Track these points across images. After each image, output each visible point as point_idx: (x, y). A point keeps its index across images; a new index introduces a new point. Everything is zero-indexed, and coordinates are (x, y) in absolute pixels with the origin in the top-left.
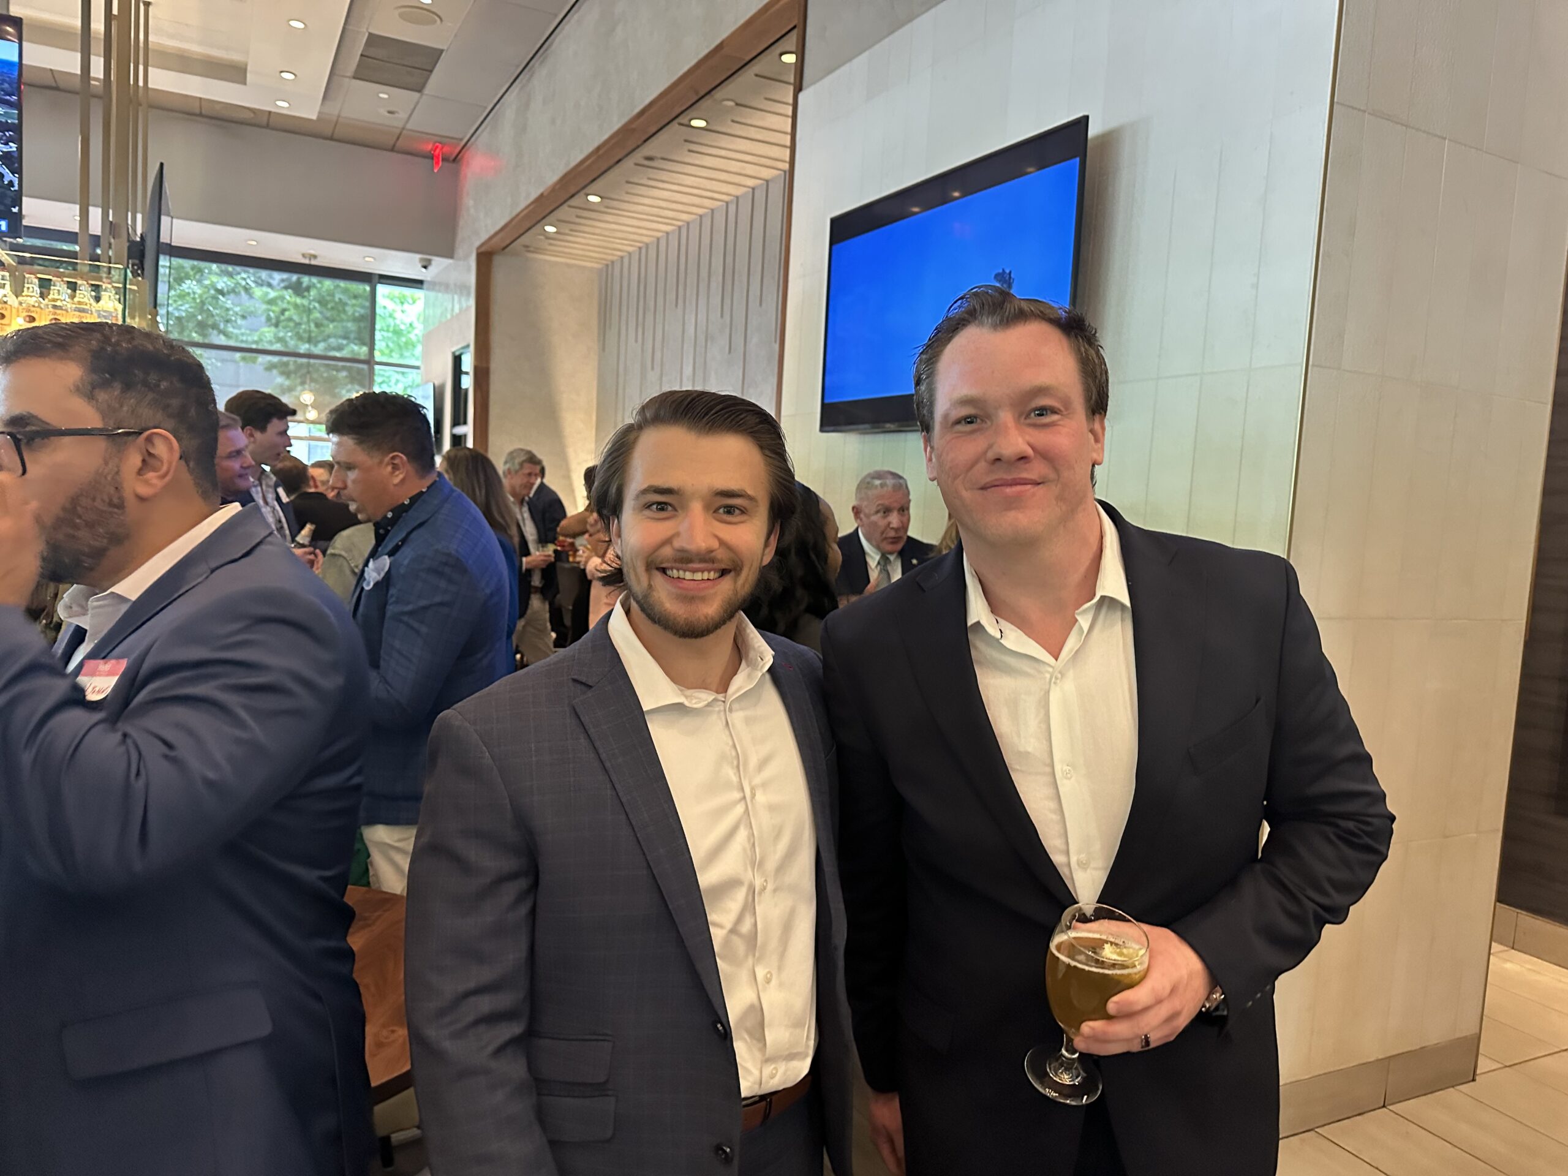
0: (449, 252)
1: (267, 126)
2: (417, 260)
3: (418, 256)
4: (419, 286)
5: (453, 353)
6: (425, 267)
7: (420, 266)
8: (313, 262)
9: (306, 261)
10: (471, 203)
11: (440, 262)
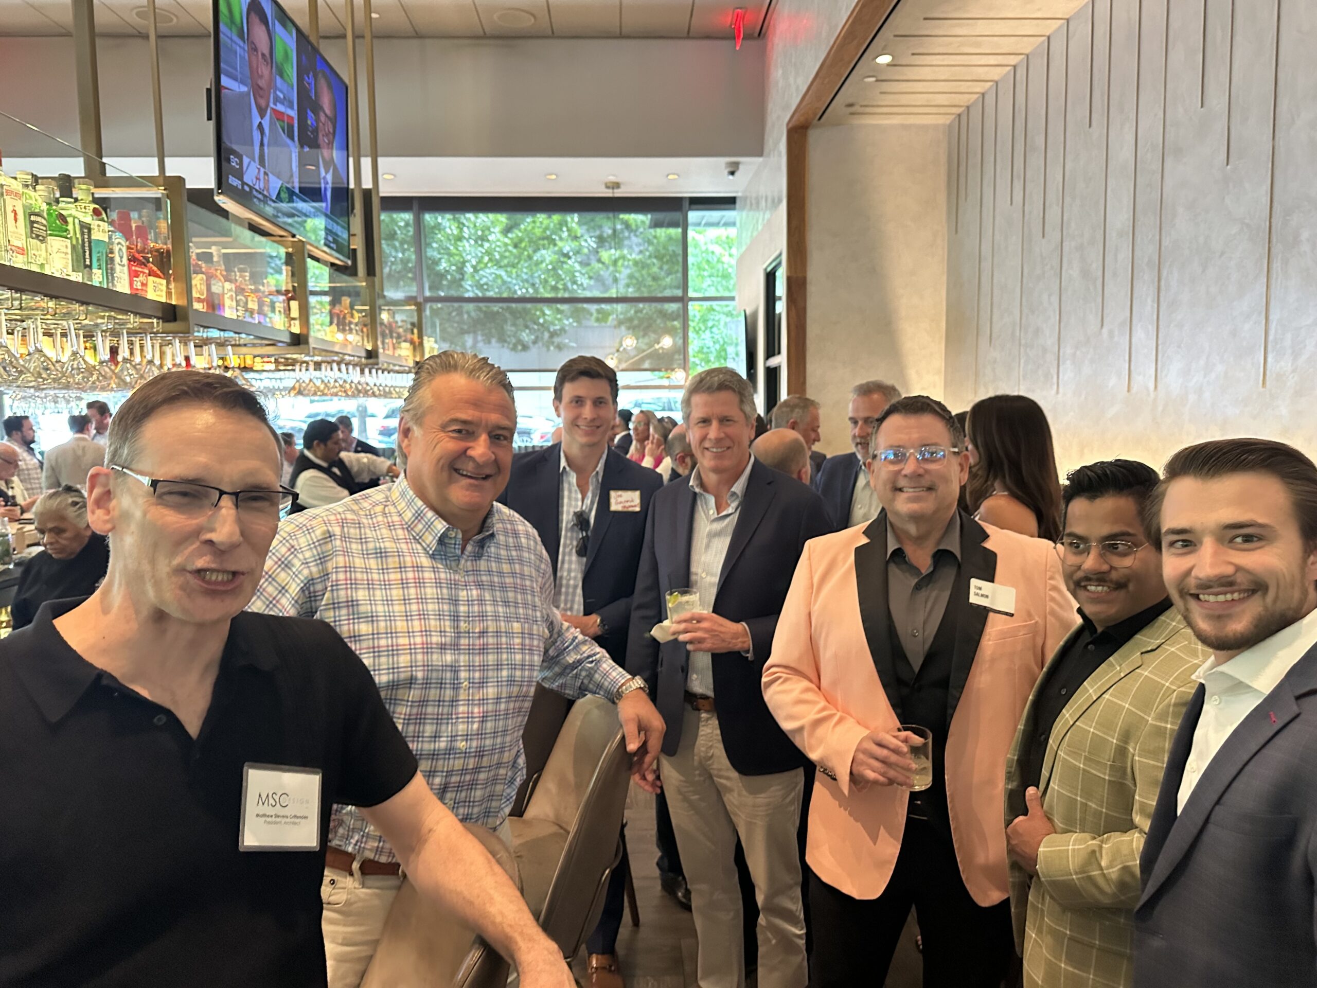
0: (758, 150)
1: (552, 35)
2: (724, 166)
3: (722, 161)
4: (732, 206)
5: (766, 269)
6: (732, 173)
7: (726, 172)
8: (618, 193)
9: (608, 193)
10: (780, 72)
11: (749, 164)
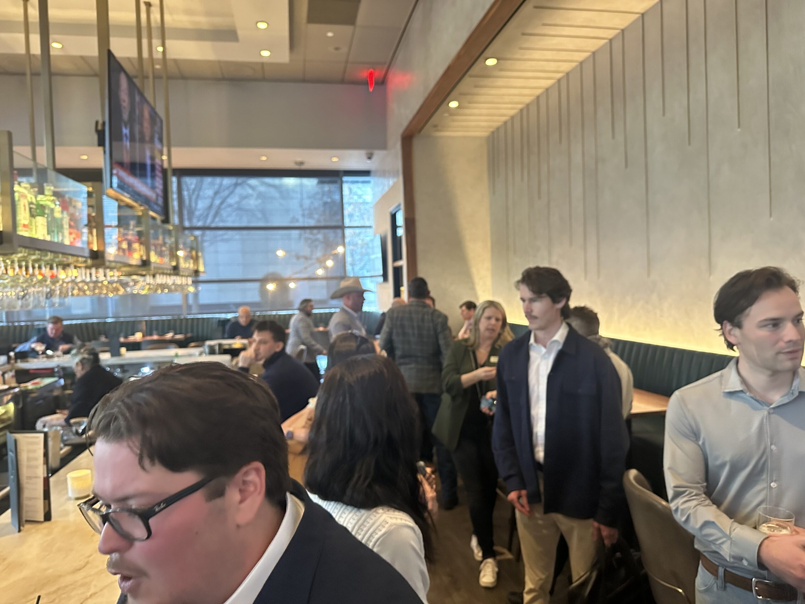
0: (383, 146)
1: (264, 79)
2: (364, 155)
3: (364, 151)
4: (368, 175)
5: (390, 213)
6: (370, 158)
9: (297, 168)
10: (395, 105)
11: (378, 154)
